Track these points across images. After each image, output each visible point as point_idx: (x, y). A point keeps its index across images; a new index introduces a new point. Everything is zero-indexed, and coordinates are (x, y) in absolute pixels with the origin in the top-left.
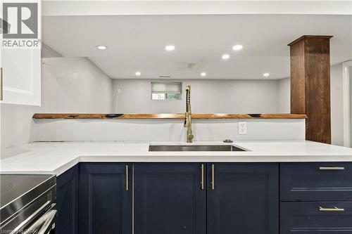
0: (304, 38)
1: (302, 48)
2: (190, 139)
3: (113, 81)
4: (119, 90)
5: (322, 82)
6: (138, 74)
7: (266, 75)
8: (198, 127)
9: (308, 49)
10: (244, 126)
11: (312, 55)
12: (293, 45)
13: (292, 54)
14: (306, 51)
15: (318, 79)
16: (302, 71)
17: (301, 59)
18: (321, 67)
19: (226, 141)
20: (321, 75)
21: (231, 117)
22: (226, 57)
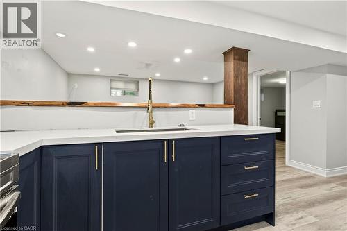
0: (233, 49)
1: (232, 57)
2: (151, 124)
3: (69, 75)
4: (76, 85)
5: (244, 83)
6: (97, 70)
7: (205, 79)
8: (158, 114)
9: (236, 57)
10: (194, 113)
11: (238, 62)
12: (226, 54)
13: (225, 61)
14: (234, 59)
15: (241, 80)
16: (232, 73)
17: (231, 64)
18: (243, 72)
19: (180, 126)
20: (243, 77)
21: (184, 106)
22: (177, 60)
